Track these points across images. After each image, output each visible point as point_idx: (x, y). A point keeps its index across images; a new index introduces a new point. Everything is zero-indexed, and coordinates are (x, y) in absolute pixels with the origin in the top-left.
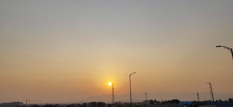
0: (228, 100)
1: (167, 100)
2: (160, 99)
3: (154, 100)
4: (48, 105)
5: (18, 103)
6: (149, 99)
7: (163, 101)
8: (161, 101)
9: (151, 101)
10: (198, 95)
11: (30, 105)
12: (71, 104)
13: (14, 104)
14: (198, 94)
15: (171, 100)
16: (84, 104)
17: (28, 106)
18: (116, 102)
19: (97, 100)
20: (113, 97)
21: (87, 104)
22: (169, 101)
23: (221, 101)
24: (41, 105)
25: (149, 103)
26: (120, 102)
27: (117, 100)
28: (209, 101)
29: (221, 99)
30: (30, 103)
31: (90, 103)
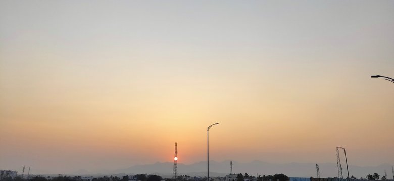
0: (367, 179)
1: (267, 175)
2: (254, 173)
3: (244, 174)
4: (62, 177)
5: (8, 172)
6: (236, 172)
7: (259, 176)
8: (256, 176)
9: (240, 177)
11: (29, 176)
12: (102, 177)
13: (2, 175)
15: (273, 175)
16: (124, 177)
17: (26, 178)
18: (179, 175)
19: (148, 172)
20: (176, 167)
21: (130, 178)
22: (270, 177)
23: (355, 178)
24: (49, 177)
25: (235, 179)
26: (188, 175)
27: (181, 172)
28: (335, 178)
29: (354, 176)
30: (31, 174)
31: (136, 176)
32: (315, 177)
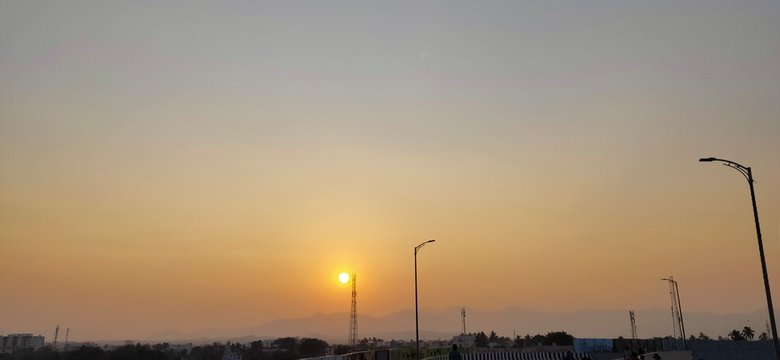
0: (730, 338)
1: (533, 335)
2: (509, 331)
3: (488, 334)
4: (132, 346)
5: (27, 338)
6: (473, 329)
7: (518, 337)
8: (513, 337)
9: (480, 339)
10: (632, 319)
11: (67, 345)
12: (211, 343)
13: (15, 343)
14: (631, 314)
15: (544, 333)
16: (254, 344)
17: (61, 348)
18: (361, 338)
19: (300, 333)
20: (355, 322)
21: (265, 345)
22: (538, 338)
23: (706, 338)
24: (106, 346)
25: (471, 343)
26: (377, 338)
27: (365, 332)
28: (667, 338)
29: (706, 334)
30: (69, 340)
31: (280, 341)
32: (628, 336)
